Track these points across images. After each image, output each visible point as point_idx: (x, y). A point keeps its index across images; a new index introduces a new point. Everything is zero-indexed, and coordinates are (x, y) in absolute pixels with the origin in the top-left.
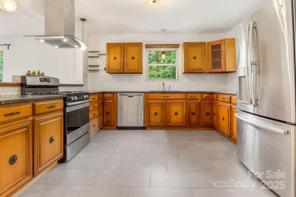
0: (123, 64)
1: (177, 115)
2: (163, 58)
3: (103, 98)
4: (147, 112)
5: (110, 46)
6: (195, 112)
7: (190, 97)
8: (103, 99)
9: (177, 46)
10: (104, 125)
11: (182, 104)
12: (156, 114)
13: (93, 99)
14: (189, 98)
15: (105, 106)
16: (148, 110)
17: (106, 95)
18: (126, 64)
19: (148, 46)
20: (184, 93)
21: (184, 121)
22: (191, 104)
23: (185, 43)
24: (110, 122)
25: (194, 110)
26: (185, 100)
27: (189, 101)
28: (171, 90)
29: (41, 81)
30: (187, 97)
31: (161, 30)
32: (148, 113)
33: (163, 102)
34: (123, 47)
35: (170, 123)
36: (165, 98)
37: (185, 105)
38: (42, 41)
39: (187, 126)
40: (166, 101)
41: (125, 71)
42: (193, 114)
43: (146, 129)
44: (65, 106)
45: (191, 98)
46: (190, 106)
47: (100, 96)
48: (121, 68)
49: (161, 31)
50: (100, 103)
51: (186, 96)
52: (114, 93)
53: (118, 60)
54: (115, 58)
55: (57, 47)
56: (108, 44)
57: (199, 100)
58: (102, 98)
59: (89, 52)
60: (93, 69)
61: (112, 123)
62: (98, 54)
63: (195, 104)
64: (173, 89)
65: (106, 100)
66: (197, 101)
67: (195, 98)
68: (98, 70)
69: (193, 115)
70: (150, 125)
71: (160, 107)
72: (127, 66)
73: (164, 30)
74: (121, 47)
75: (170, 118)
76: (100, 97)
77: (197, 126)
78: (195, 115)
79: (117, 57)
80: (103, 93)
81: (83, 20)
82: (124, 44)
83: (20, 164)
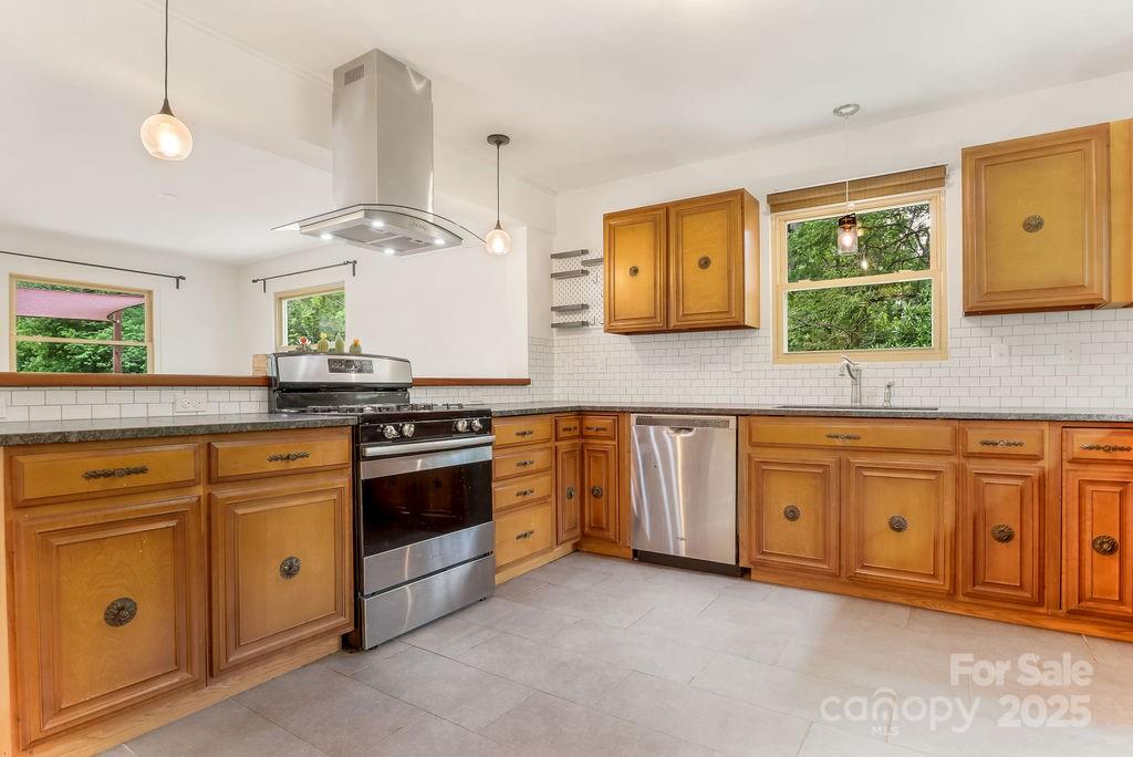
0: (666, 293)
1: (899, 530)
2: (844, 248)
3: (581, 432)
4: (750, 500)
5: (617, 224)
6: (1016, 528)
7: (984, 443)
8: (582, 436)
9: (933, 177)
10: (584, 535)
11: (932, 477)
12: (792, 515)
13: (518, 434)
14: (974, 447)
15: (586, 462)
16: (753, 492)
17: (593, 422)
18: (677, 292)
19: (778, 202)
20: (948, 419)
21: (945, 569)
22: (986, 480)
23: (968, 154)
24: (604, 526)
25: (1007, 518)
26: (954, 460)
27: (974, 466)
28: (896, 402)
29: (332, 370)
30: (965, 445)
31: (836, 111)
32: (753, 507)
33: (828, 459)
34: (664, 221)
35: (864, 567)
36: (839, 442)
37: (949, 483)
38: (327, 237)
39: (961, 598)
40: (844, 455)
41: (673, 323)
42: (1006, 537)
43: (750, 580)
44: (357, 456)
45: (986, 449)
46: (979, 492)
47: (563, 424)
48: (655, 309)
49: (836, 117)
50: (561, 451)
51: (958, 437)
52: (618, 414)
53: (646, 275)
54: (635, 271)
55: (389, 251)
56: (607, 217)
57: (1048, 463)
58: (577, 433)
59: (553, 256)
60: (568, 319)
61: (611, 534)
62: (584, 263)
63: (1020, 482)
64: (905, 400)
65: (591, 441)
66: (1032, 469)
67: (1013, 450)
68: (585, 324)
69: (1001, 540)
70: (763, 564)
71: (814, 482)
72: (678, 300)
73: (849, 110)
74: (655, 223)
75: (861, 545)
76: (565, 430)
77: (1029, 608)
78: (1015, 543)
79: (640, 267)
80: (581, 413)
81: (499, 140)
82: (667, 209)
83: (150, 631)
